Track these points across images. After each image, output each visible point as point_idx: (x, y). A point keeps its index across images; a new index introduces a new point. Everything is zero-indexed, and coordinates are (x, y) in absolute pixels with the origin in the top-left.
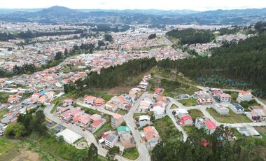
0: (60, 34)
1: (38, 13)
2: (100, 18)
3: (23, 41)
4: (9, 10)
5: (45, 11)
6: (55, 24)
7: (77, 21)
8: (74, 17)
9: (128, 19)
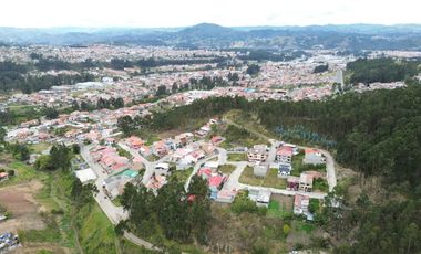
0: (190, 63)
1: (180, 33)
2: (264, 40)
3: (139, 71)
4: (145, 30)
5: (188, 30)
6: (196, 48)
7: (228, 44)
8: (225, 38)
9: (307, 41)
